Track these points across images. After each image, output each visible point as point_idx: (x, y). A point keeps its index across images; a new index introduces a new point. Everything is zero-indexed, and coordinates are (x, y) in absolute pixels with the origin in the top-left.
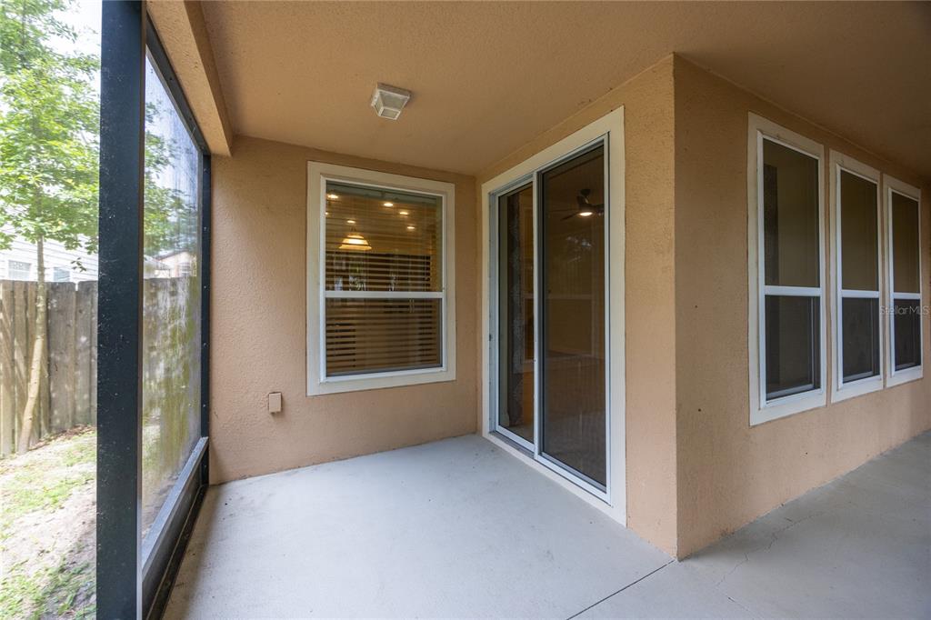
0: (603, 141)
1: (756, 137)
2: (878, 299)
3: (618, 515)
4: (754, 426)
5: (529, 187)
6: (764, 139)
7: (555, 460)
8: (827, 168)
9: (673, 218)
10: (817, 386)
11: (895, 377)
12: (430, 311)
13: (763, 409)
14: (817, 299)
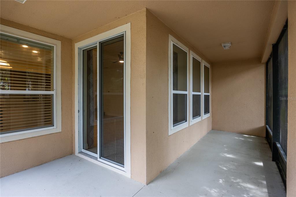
0: (123, 34)
1: (171, 43)
2: (200, 95)
3: (128, 175)
4: (170, 136)
5: (95, 48)
6: (173, 44)
7: (106, 159)
8: (189, 55)
9: (145, 66)
10: (186, 121)
11: (204, 117)
12: (48, 100)
13: (172, 130)
14: (187, 94)
